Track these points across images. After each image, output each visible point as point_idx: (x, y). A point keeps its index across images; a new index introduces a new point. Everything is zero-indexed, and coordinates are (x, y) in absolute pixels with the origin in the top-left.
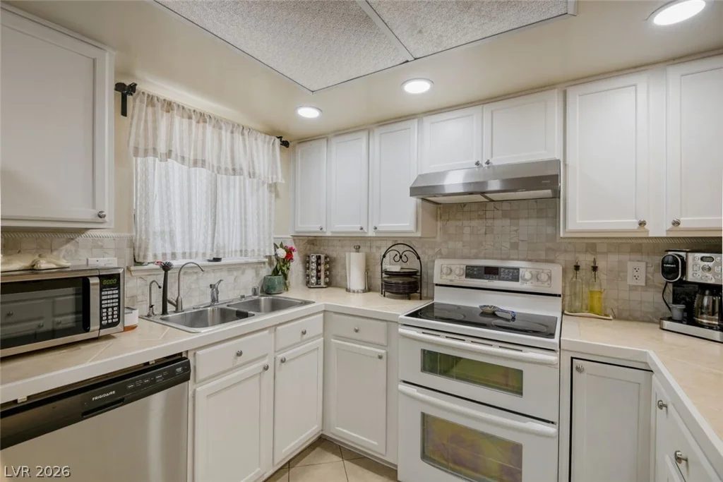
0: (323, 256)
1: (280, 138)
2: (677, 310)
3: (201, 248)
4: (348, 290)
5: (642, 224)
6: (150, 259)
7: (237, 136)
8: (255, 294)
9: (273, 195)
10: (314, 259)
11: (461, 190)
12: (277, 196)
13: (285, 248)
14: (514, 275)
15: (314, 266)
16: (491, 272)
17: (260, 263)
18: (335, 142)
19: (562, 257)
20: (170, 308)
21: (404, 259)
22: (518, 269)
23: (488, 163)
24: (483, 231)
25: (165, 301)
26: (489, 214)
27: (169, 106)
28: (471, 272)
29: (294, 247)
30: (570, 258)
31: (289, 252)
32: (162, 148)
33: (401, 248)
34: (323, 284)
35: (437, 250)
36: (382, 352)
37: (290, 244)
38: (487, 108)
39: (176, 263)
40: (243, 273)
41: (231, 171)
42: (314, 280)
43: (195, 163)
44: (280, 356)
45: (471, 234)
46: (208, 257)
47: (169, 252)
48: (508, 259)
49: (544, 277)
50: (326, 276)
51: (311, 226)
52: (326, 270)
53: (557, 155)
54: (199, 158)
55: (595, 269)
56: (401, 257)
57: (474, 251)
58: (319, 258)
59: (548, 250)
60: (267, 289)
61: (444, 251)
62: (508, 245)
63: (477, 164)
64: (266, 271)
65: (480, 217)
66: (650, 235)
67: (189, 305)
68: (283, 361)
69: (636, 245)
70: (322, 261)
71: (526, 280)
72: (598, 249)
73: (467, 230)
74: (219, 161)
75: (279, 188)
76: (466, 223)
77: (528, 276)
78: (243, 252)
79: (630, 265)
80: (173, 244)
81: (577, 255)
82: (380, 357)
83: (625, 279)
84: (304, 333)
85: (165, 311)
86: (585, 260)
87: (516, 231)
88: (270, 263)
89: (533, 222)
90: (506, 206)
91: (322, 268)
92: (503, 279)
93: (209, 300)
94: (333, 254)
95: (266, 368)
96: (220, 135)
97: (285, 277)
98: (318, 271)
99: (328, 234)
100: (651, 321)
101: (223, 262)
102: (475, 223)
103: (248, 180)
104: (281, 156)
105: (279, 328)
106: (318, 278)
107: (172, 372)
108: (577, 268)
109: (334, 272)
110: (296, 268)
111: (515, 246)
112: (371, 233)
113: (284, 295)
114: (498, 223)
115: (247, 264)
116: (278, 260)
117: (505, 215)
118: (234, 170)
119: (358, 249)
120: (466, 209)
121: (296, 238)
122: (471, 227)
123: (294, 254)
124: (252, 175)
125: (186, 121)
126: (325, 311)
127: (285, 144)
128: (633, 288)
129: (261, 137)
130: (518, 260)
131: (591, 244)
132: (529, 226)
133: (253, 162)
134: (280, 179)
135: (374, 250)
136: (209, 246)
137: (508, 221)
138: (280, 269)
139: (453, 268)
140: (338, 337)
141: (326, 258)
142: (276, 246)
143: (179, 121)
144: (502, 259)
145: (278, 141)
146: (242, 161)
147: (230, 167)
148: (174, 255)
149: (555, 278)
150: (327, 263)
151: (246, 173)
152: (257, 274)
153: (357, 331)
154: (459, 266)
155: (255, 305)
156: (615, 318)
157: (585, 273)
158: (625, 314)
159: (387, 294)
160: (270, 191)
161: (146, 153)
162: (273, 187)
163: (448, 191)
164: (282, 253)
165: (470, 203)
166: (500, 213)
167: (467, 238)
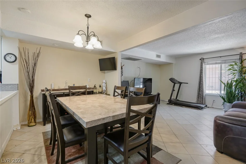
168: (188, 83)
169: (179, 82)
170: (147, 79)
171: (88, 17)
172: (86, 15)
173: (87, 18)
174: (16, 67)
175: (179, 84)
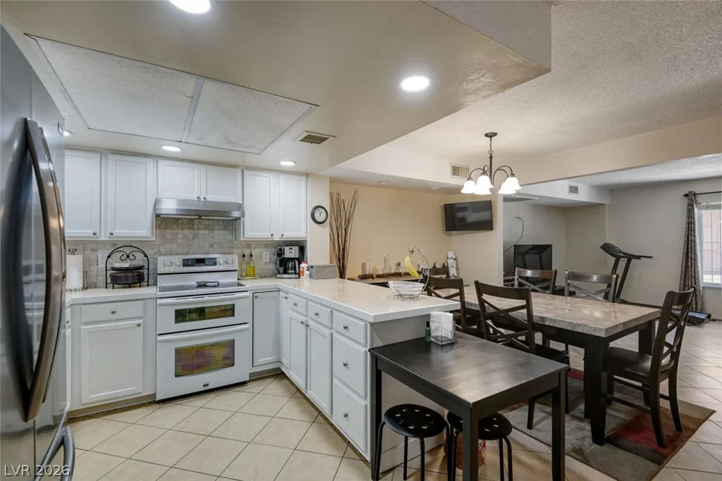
2: (281, 270)
5: (272, 235)
11: (175, 213)
14: (214, 262)
16: (200, 261)
19: (236, 251)
21: (132, 257)
22: (215, 259)
23: (205, 198)
24: (192, 237)
26: (195, 227)
28: (186, 263)
30: (240, 251)
35: (156, 250)
38: (204, 168)
45: (183, 239)
48: (208, 253)
49: (230, 262)
55: (251, 256)
56: (128, 256)
57: (186, 250)
59: (229, 247)
61: (163, 251)
62: (208, 245)
63: (198, 198)
65: (189, 228)
66: (274, 240)
69: (266, 244)
71: (220, 264)
72: (252, 246)
73: (180, 236)
76: (179, 231)
77: (222, 262)
79: (264, 253)
81: (243, 250)
82: (139, 326)
83: (262, 260)
86: (247, 252)
87: (212, 237)
89: (222, 232)
92: (207, 265)
100: (271, 277)
102: (186, 232)
108: (244, 256)
111: (212, 246)
114: (202, 232)
117: (206, 228)
119: (74, 251)
120: (180, 222)
122: (182, 234)
128: (266, 263)
130: (214, 253)
131: (249, 244)
132: (220, 235)
135: (89, 252)
137: (207, 232)
139: (173, 261)
144: (204, 254)
149: (234, 261)
153: (114, 312)
154: (178, 260)
156: (260, 278)
157: (247, 259)
158: (263, 275)
159: (116, 286)
165: (182, 219)
166: (202, 226)
167: (180, 241)
168: (651, 257)
169: (624, 253)
170: (528, 248)
171: (491, 137)
172: (487, 135)
173: (489, 138)
174: (324, 232)
175: (626, 260)
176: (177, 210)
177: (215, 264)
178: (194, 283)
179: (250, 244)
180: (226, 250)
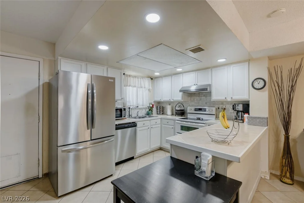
0: (161, 107)
1: (151, 78)
3: (135, 104)
4: (167, 115)
5: (225, 98)
6: (127, 106)
7: (142, 80)
8: (145, 115)
9: (149, 92)
10: (159, 107)
11: (195, 91)
12: (150, 92)
13: (152, 104)
14: (205, 110)
15: (159, 109)
16: (200, 109)
17: (146, 108)
18: (164, 78)
20: (130, 116)
21: (180, 107)
22: (206, 109)
23: (197, 84)
24: (199, 100)
25: (129, 115)
26: (200, 95)
27: (130, 76)
28: (196, 110)
29: (154, 104)
30: (217, 106)
31: (153, 105)
32: (129, 85)
33: (180, 104)
34: (161, 114)
36: (173, 127)
37: (153, 103)
38: (197, 72)
39: (131, 107)
40: (143, 110)
41: (140, 87)
42: (159, 113)
43: (134, 87)
44: (151, 126)
46: (136, 106)
47: (129, 105)
48: (204, 106)
49: (211, 110)
50: (162, 112)
51: (158, 99)
52: (162, 110)
53: (210, 83)
54: (135, 85)
55: (222, 108)
57: (197, 105)
58: (160, 107)
59: (213, 104)
60: (148, 114)
61: (190, 105)
63: (194, 85)
64: (147, 110)
65: (198, 96)
66: (228, 100)
67: (133, 116)
68: (152, 127)
69: (227, 103)
70: (161, 108)
71: (207, 111)
72: (224, 104)
74: (138, 85)
75: (150, 90)
76: (195, 98)
78: (143, 105)
80: (130, 104)
82: (173, 128)
84: (156, 123)
85: (129, 117)
86: (221, 106)
87: (206, 100)
88: (148, 108)
90: (204, 94)
91: (161, 109)
92: (202, 111)
93: (136, 116)
94: (164, 106)
95: (149, 128)
96: (138, 80)
97: (152, 111)
98: (160, 110)
99: (162, 101)
101: (139, 107)
102: (197, 98)
103: (144, 89)
104: (151, 82)
105: (151, 121)
106: (160, 112)
107: (134, 124)
108: (219, 108)
109: (164, 111)
110: (154, 109)
111: (206, 103)
112: (172, 101)
113: (152, 115)
114: (203, 98)
115: (143, 108)
116: (150, 107)
117: (204, 96)
118: (141, 87)
119: (170, 104)
121: (154, 102)
123: (154, 106)
124: (145, 88)
125: (132, 78)
126: (161, 119)
127: (152, 79)
129: (147, 79)
130: (206, 106)
133: (145, 85)
134: (151, 88)
135: (174, 105)
136: (136, 104)
138: (151, 109)
140: (164, 124)
141: (162, 107)
142: (150, 104)
143: (132, 79)
145: (150, 79)
146: (143, 85)
147: (140, 86)
148: (130, 106)
150: (162, 108)
151: (143, 87)
152: (146, 110)
153: (168, 123)
154: (193, 108)
155: (146, 117)
158: (230, 119)
159: (176, 115)
160: (148, 91)
161: (126, 86)
162: (149, 90)
163: (192, 91)
164: (151, 106)
165: (196, 93)
166: (203, 95)
167: (196, 101)
176: (195, 89)
177: (205, 111)
178: (196, 118)
179: (223, 103)
180: (212, 105)
